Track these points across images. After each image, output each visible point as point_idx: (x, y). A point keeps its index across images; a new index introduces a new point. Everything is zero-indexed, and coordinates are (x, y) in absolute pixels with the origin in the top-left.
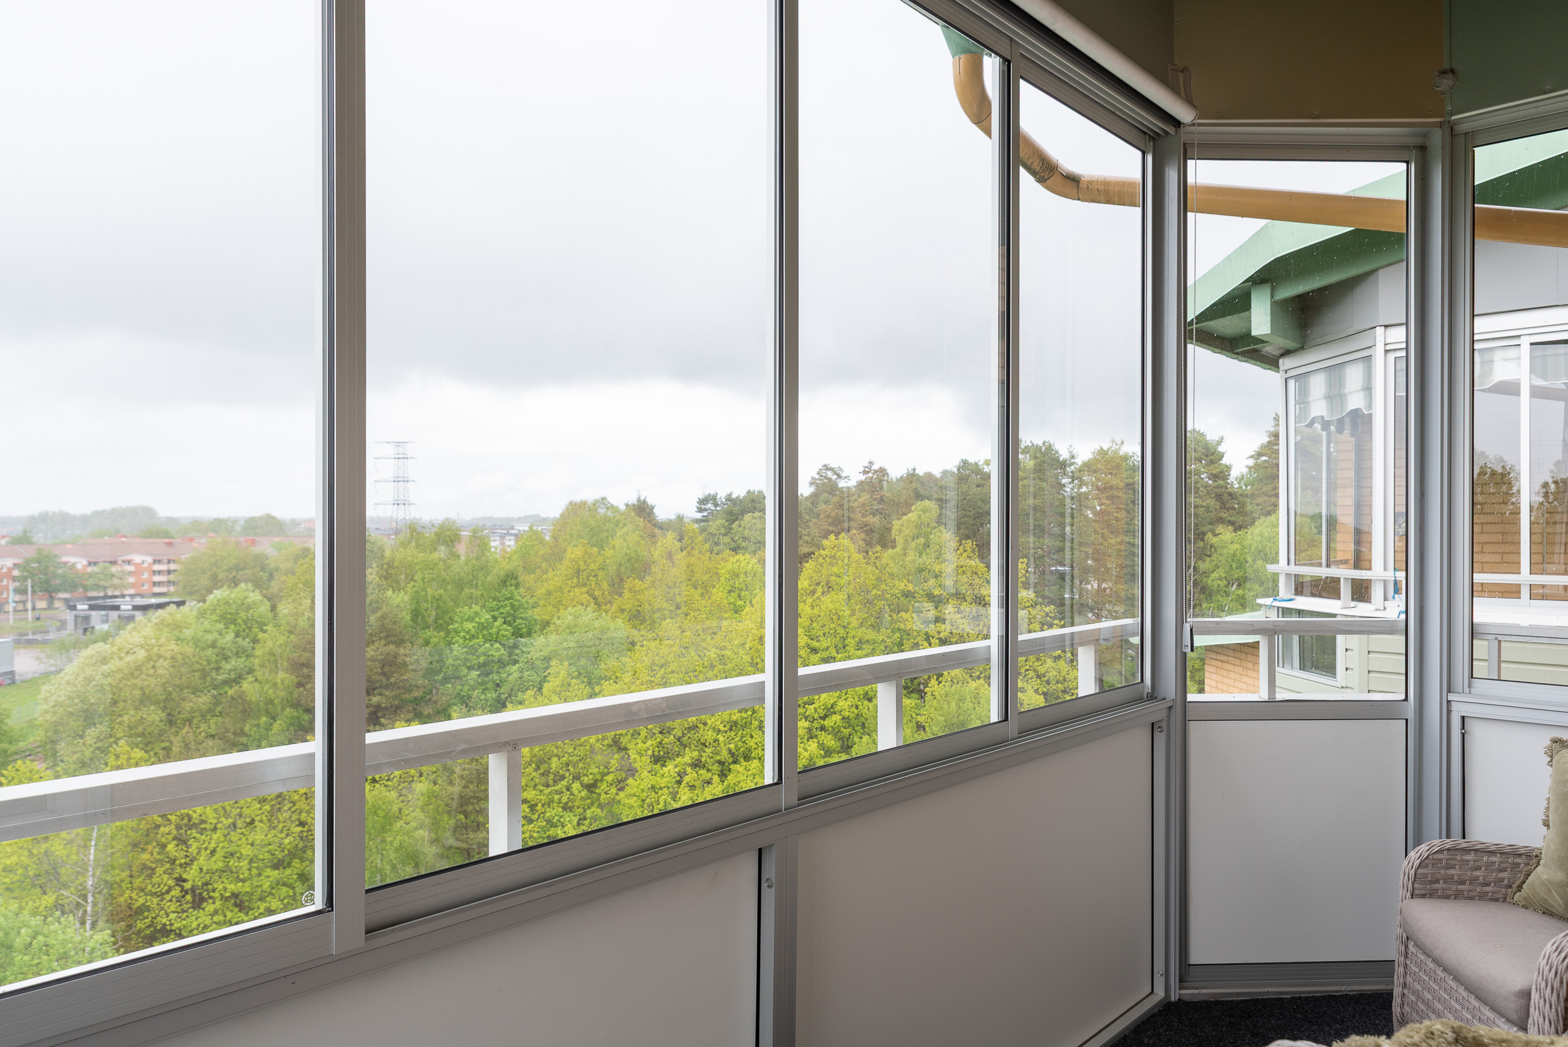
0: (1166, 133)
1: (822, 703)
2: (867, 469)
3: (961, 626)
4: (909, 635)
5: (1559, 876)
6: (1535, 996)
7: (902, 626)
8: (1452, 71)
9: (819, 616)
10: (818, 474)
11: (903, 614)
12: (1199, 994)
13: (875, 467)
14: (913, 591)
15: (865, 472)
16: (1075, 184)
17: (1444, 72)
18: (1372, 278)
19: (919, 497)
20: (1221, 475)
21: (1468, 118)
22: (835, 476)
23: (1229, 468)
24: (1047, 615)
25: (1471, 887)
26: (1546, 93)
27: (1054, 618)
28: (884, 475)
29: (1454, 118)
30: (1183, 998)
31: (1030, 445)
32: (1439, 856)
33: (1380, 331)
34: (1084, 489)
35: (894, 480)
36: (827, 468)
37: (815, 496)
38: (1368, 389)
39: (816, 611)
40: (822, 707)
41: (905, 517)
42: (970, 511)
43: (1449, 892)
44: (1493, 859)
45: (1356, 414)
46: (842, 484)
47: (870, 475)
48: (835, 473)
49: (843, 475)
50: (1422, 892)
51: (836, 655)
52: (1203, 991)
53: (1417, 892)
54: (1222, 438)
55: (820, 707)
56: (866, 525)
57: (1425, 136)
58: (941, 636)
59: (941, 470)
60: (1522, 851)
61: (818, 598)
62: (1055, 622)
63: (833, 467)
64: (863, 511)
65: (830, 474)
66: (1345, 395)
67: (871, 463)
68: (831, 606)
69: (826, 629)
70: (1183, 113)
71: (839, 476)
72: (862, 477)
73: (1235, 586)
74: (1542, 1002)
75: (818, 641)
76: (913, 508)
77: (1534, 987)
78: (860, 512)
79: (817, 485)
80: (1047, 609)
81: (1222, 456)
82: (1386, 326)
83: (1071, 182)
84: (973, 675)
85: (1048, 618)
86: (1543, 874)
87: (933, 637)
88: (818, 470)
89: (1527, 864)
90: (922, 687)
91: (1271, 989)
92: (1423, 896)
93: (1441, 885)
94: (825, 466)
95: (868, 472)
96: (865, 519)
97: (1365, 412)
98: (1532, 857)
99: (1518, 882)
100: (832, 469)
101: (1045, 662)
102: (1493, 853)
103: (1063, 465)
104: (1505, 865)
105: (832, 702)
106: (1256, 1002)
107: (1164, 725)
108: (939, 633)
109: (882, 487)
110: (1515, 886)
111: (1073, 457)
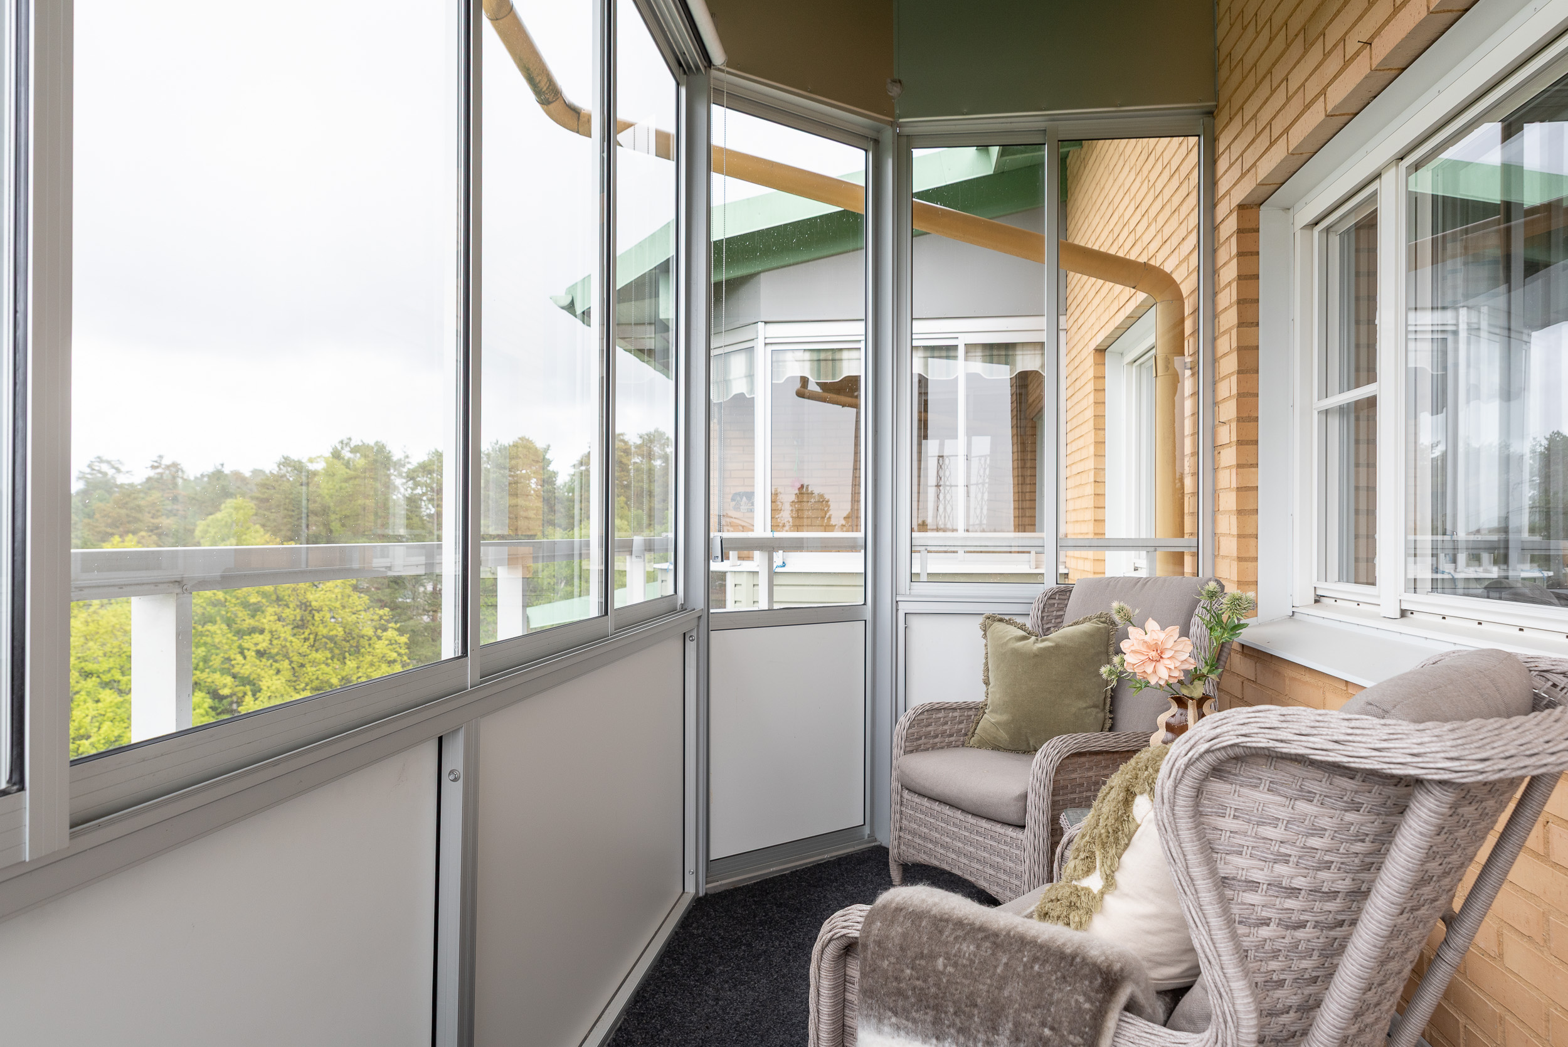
0: (698, 68)
1: (103, 736)
2: (156, 464)
3: (283, 635)
4: (218, 648)
5: (1004, 718)
6: (1031, 797)
7: (209, 640)
8: (900, 82)
9: (97, 633)
10: (90, 466)
11: (209, 627)
12: (720, 885)
13: (166, 461)
14: (223, 599)
15: (153, 467)
16: (576, 115)
17: (894, 81)
18: (755, 279)
19: (226, 494)
20: (548, 480)
21: (914, 123)
22: (114, 471)
23: (555, 474)
24: (381, 618)
25: (942, 739)
26: (964, 114)
27: (388, 621)
28: (177, 471)
29: (901, 120)
30: (709, 892)
31: (360, 444)
32: (922, 717)
33: (761, 325)
34: (419, 491)
35: (192, 478)
36: (100, 460)
37: (84, 493)
38: (750, 376)
39: (92, 627)
40: (103, 741)
41: (210, 517)
42: (293, 511)
43: (928, 746)
44: (956, 714)
45: (740, 397)
46: (121, 479)
47: (159, 470)
48: (113, 467)
49: (123, 469)
50: (911, 749)
51: (120, 678)
52: (724, 882)
53: (908, 749)
54: (549, 446)
55: (99, 741)
56: (157, 528)
57: (879, 131)
58: (259, 647)
59: (251, 469)
60: (972, 705)
61: (95, 612)
62: (390, 625)
63: (109, 459)
64: (153, 512)
65: (105, 467)
66: (730, 380)
67: (161, 457)
68: (114, 621)
69: (108, 648)
70: (718, 55)
71: (118, 470)
72: (152, 473)
73: (563, 584)
74: (1037, 798)
75: (99, 662)
76: (223, 506)
77: (1030, 791)
78: (149, 513)
79: (88, 482)
80: (381, 612)
81: (549, 462)
82: (766, 323)
83: (572, 112)
84: (297, 687)
85: (383, 622)
86: (989, 718)
87: (248, 650)
88: (88, 462)
89: (976, 715)
90: (235, 706)
91: (774, 869)
92: (911, 752)
93: (923, 740)
94: (99, 457)
95: (157, 467)
96: (155, 521)
97: (748, 396)
98: (977, 710)
99: (972, 730)
100: (108, 462)
101: (379, 666)
102: (954, 709)
103: (399, 464)
104: (962, 718)
105: (116, 733)
106: (766, 881)
107: (694, 634)
108: (256, 644)
109: (175, 485)
110: (970, 733)
111: (407, 457)
